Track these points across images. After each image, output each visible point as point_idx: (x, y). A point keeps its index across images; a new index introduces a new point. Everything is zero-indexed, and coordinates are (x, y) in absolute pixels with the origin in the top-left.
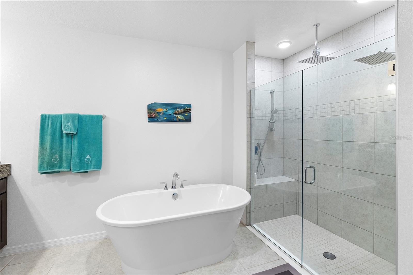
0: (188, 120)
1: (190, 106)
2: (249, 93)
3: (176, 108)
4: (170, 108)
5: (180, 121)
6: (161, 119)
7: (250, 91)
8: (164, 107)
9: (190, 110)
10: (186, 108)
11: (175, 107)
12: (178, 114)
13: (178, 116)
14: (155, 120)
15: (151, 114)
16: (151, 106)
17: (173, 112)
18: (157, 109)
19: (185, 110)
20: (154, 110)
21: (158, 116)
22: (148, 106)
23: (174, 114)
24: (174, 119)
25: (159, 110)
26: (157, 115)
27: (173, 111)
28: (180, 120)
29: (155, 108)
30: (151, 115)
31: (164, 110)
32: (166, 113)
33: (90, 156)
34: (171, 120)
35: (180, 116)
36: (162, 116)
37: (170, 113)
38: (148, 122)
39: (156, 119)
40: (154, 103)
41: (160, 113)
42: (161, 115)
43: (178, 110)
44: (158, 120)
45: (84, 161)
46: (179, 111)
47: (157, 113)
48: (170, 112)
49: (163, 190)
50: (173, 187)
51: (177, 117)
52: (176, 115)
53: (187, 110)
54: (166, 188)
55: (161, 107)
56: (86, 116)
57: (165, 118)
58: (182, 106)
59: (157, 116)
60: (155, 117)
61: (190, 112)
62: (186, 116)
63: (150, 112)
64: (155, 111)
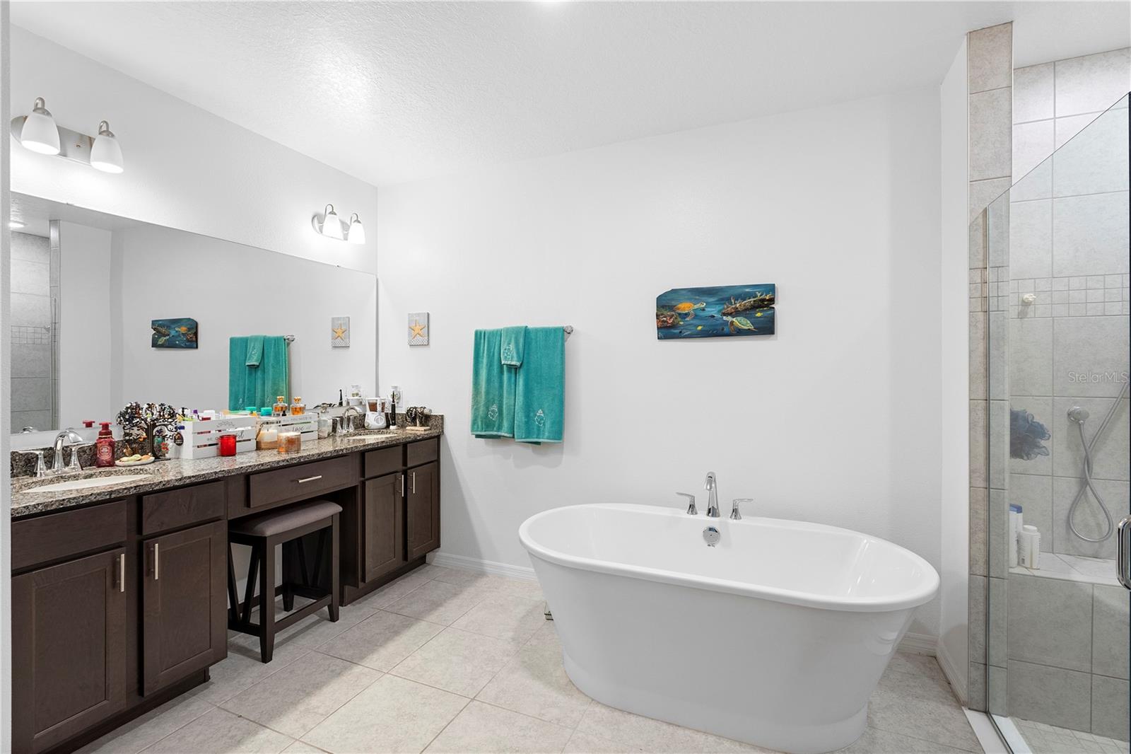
0: (766, 328)
1: (772, 288)
2: (980, 220)
3: (728, 299)
4: (711, 300)
5: (740, 333)
6: (690, 330)
7: (985, 211)
8: (697, 297)
9: (772, 301)
10: (759, 295)
11: (727, 295)
12: (736, 313)
13: (734, 319)
14: (675, 333)
15: (665, 319)
17: (719, 311)
18: (679, 306)
19: (754, 301)
20: (672, 308)
21: (682, 323)
22: (657, 298)
23: (724, 314)
24: (723, 329)
25: (685, 307)
26: (679, 319)
27: (721, 308)
28: (739, 330)
29: (673, 303)
30: (663, 321)
31: (696, 307)
32: (703, 314)
33: (544, 413)
34: (716, 331)
35: (739, 318)
36: (692, 322)
37: (713, 314)
38: (658, 338)
39: (677, 331)
40: (674, 291)
41: (686, 314)
42: (688, 319)
43: (735, 303)
44: (681, 332)
45: (534, 420)
46: (738, 305)
47: (680, 314)
48: (713, 311)
49: (684, 514)
50: (712, 512)
51: (732, 322)
52: (729, 319)
53: (763, 300)
54: (692, 507)
55: (689, 300)
56: (537, 331)
57: (700, 328)
58: (747, 290)
59: (677, 324)
60: (673, 326)
61: (773, 306)
62: (758, 317)
63: (662, 314)
64: (674, 311)
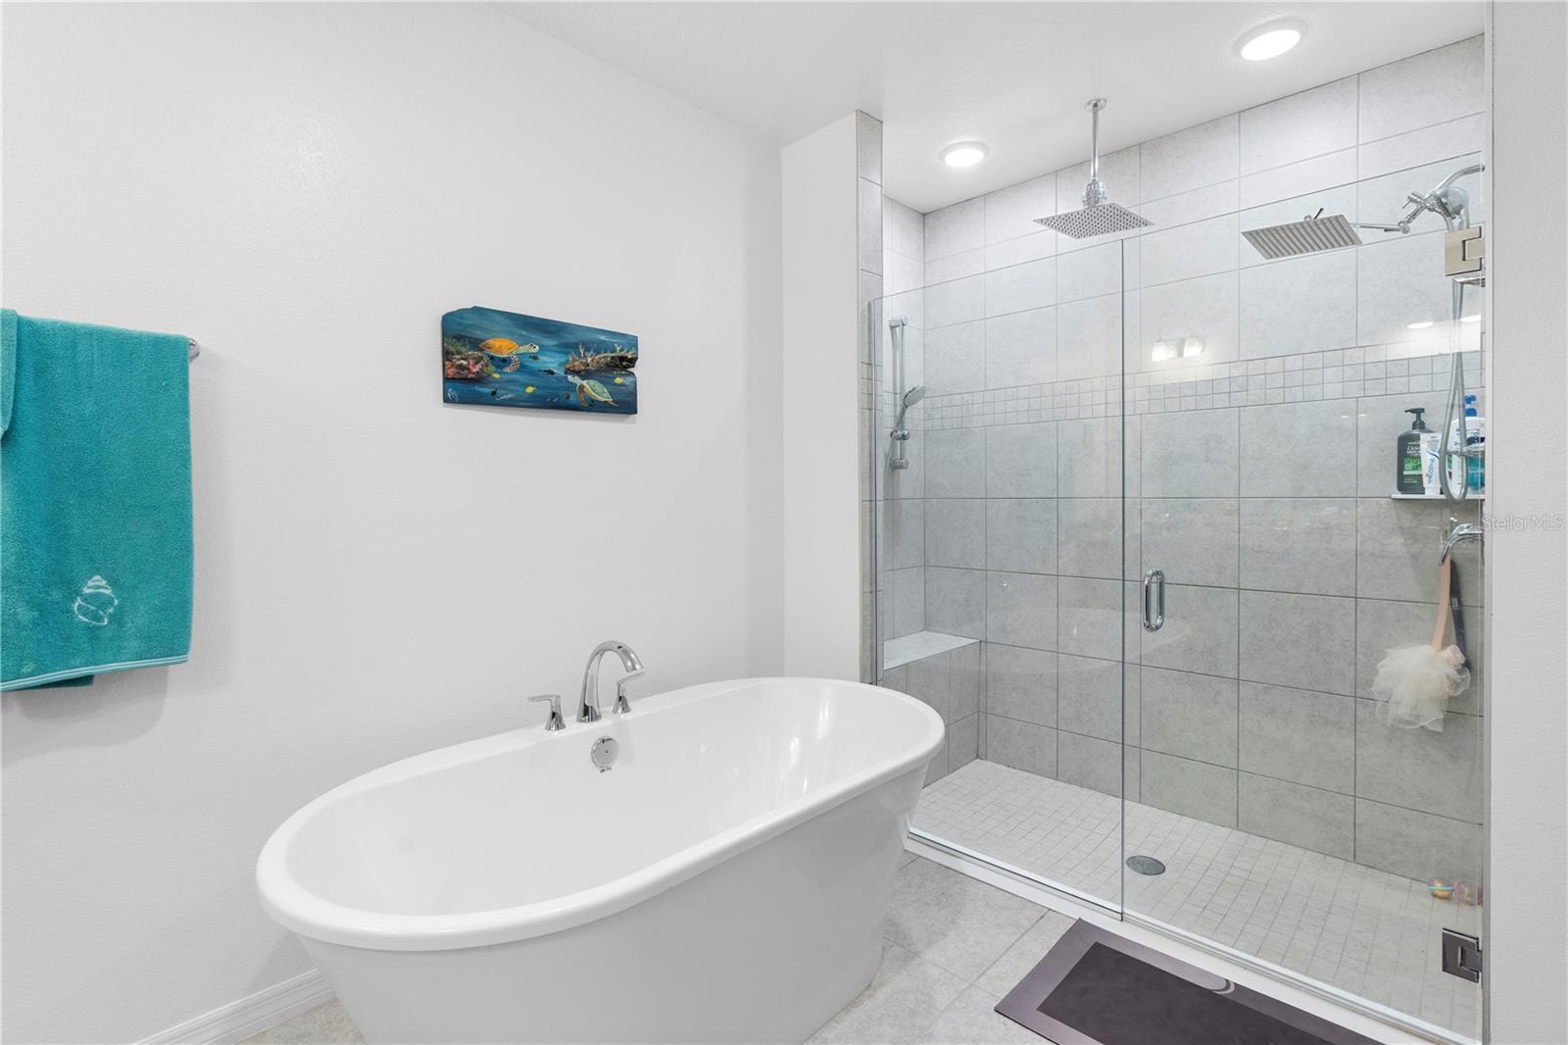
0: (625, 405)
2: (866, 313)
3: (575, 346)
4: (549, 342)
5: (593, 407)
6: (512, 391)
7: (869, 304)
8: (523, 333)
9: (632, 361)
10: (618, 349)
11: (570, 339)
12: (585, 374)
13: (584, 383)
14: (481, 395)
15: (465, 363)
16: (460, 324)
17: (561, 364)
18: (491, 342)
19: (612, 358)
20: (476, 344)
21: (497, 376)
22: (444, 317)
23: (568, 371)
24: (568, 397)
25: (502, 345)
26: (491, 368)
27: (563, 360)
28: (593, 401)
29: (478, 334)
30: (460, 367)
31: (523, 349)
32: (534, 365)
33: (113, 583)
34: (555, 399)
35: (592, 382)
36: (515, 376)
37: (552, 367)
38: (446, 400)
39: (487, 390)
40: (476, 310)
41: (504, 360)
42: (507, 370)
43: (585, 356)
44: (494, 393)
45: (69, 611)
46: (589, 360)
47: (492, 358)
48: (552, 362)
49: (542, 734)
50: (587, 712)
51: (582, 387)
52: (577, 380)
53: (623, 359)
54: (556, 718)
55: (511, 334)
57: (530, 390)
58: (602, 338)
59: (489, 375)
60: (479, 379)
61: (631, 370)
62: (616, 385)
63: (459, 353)
64: (481, 350)
